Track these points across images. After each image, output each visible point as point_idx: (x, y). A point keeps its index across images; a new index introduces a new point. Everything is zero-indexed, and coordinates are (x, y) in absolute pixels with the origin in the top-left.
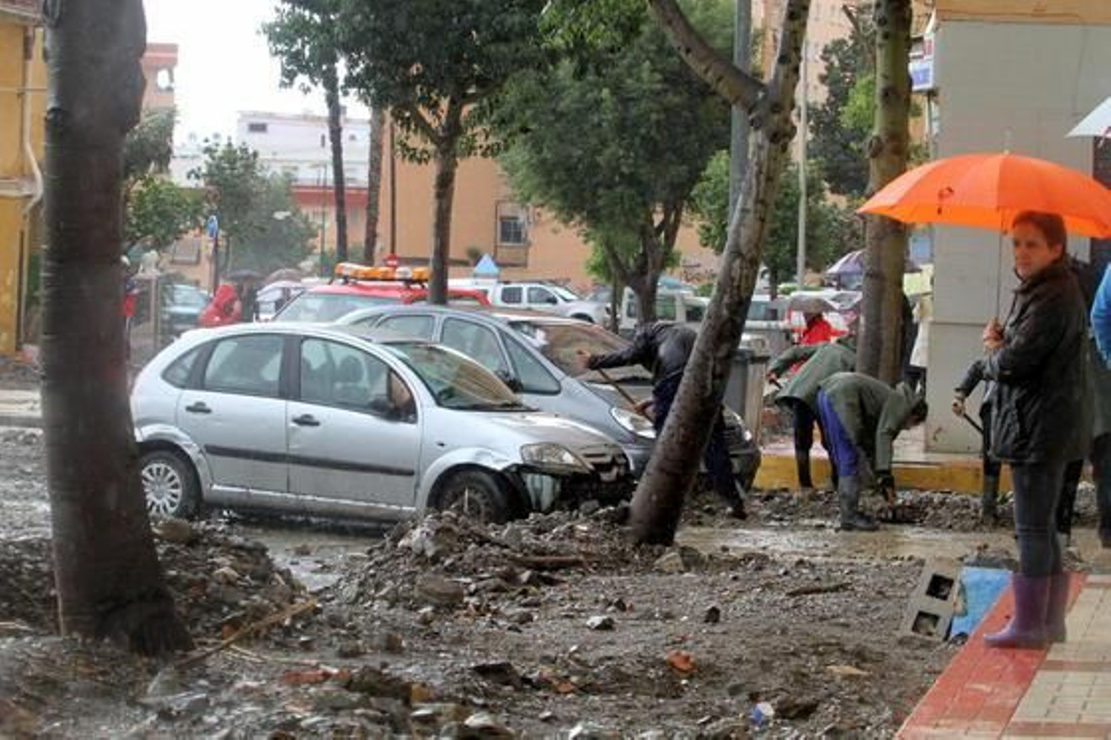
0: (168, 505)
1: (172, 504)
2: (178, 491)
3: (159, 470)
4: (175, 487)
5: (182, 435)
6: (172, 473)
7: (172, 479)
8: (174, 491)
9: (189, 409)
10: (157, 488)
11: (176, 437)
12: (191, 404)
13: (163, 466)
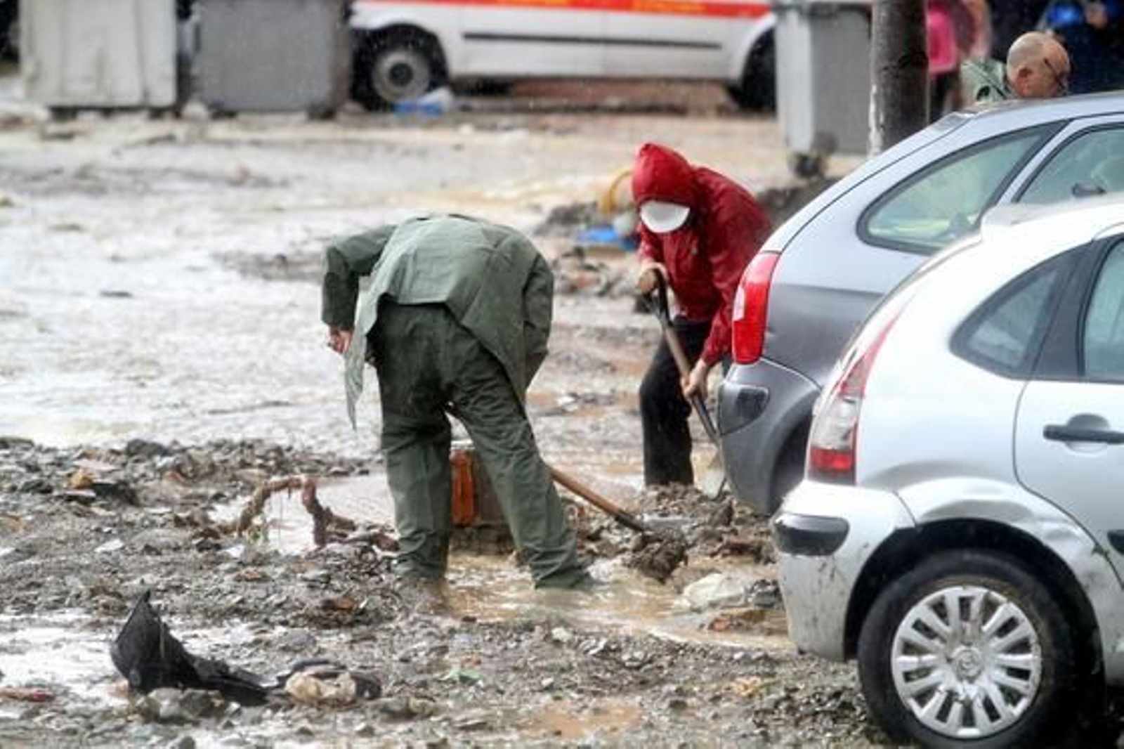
0: (997, 698)
1: (1012, 696)
2: (1030, 660)
3: (964, 603)
4: (1022, 647)
5: (1037, 505)
6: (1007, 609)
7: (1008, 627)
8: (1019, 660)
9: (1053, 433)
10: (958, 651)
11: (1022, 512)
12: (1061, 419)
13: (977, 593)
